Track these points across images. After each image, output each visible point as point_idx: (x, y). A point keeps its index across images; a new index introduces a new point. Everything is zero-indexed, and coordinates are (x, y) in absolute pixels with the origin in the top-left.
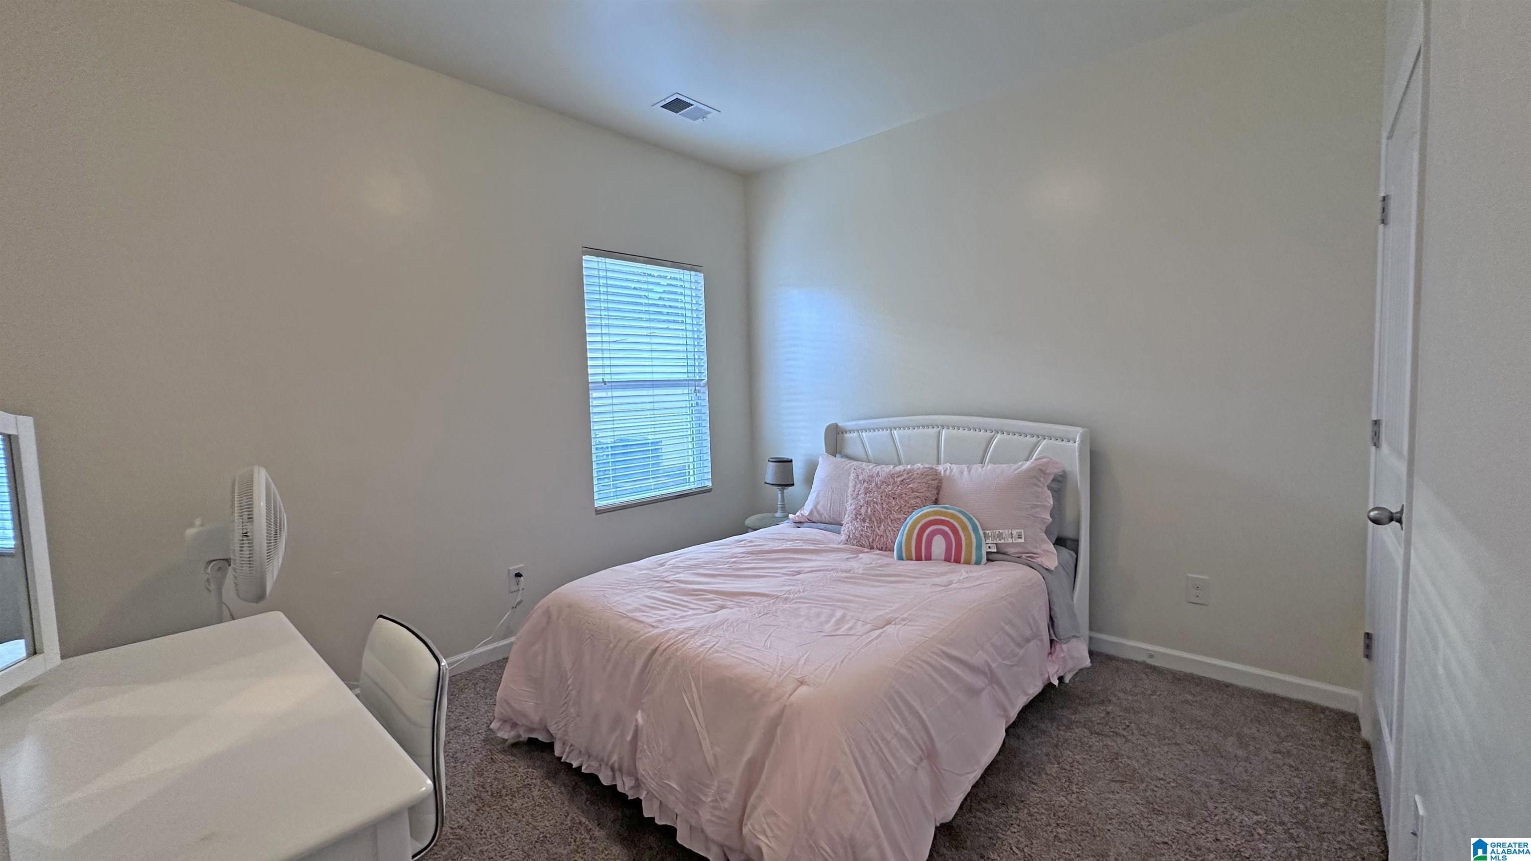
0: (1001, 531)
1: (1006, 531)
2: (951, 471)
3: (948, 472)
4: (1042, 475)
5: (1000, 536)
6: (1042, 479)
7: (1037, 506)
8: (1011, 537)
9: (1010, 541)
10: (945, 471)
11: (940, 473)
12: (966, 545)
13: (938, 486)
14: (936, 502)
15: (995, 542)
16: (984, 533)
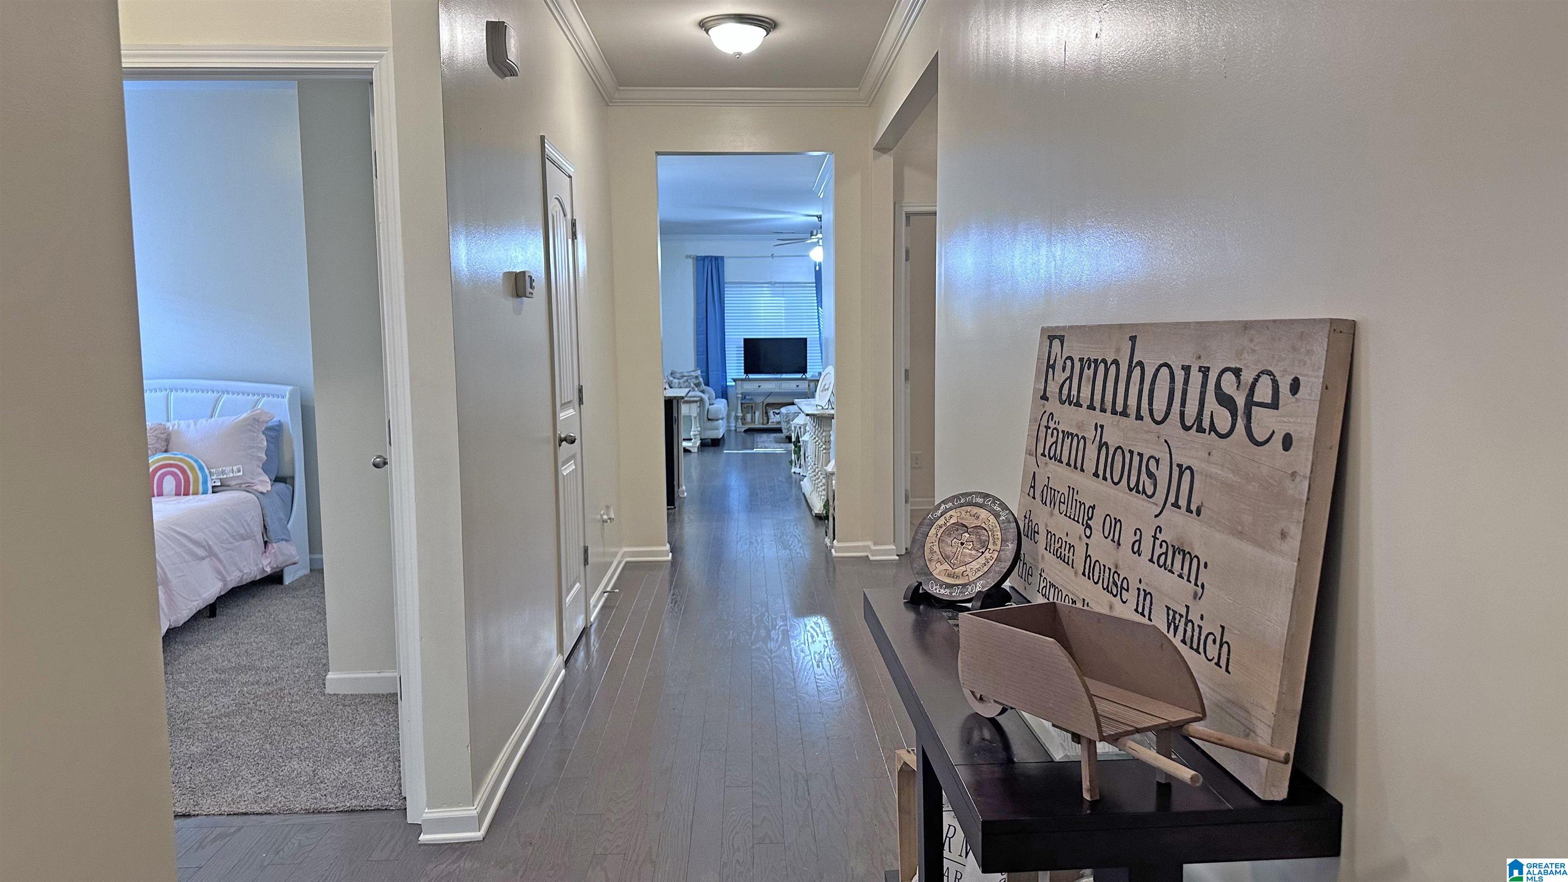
0: (224, 469)
1: (228, 468)
2: (179, 426)
3: (176, 427)
4: (257, 423)
5: (223, 472)
6: (256, 426)
7: (253, 447)
8: (232, 472)
9: (231, 475)
10: (173, 426)
11: (169, 428)
12: (194, 481)
13: (166, 439)
14: (166, 451)
15: (219, 477)
16: (210, 472)
